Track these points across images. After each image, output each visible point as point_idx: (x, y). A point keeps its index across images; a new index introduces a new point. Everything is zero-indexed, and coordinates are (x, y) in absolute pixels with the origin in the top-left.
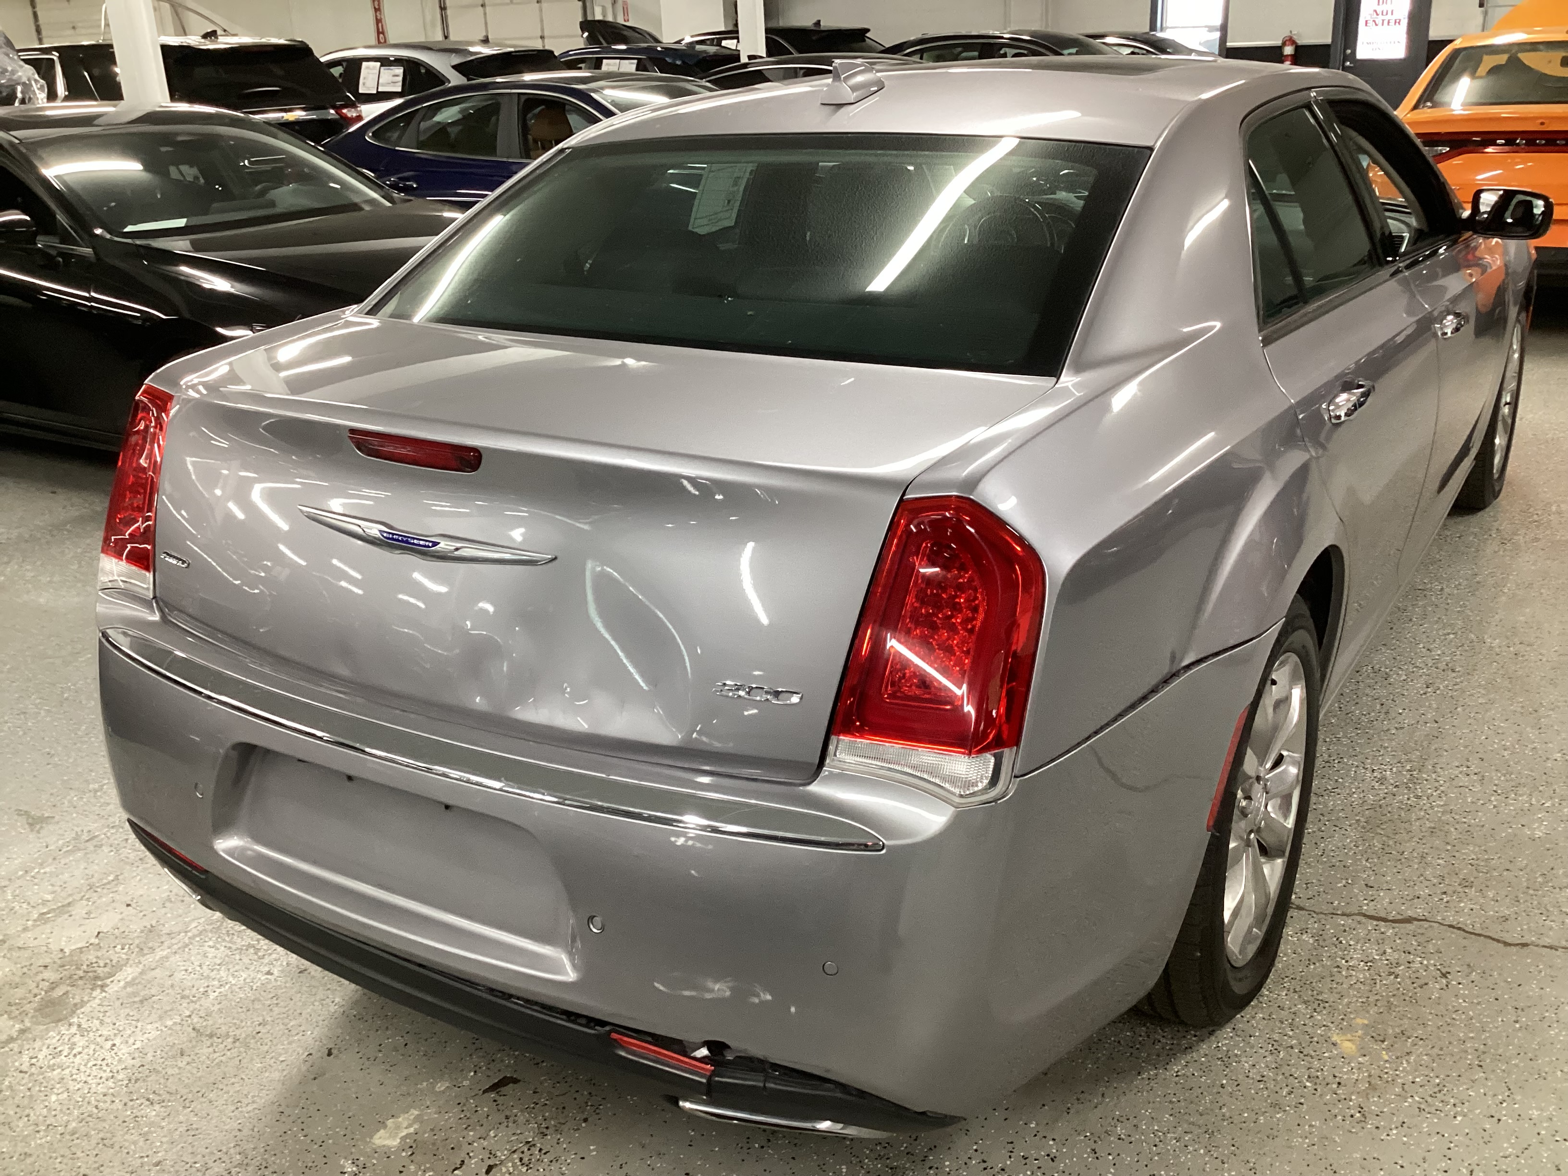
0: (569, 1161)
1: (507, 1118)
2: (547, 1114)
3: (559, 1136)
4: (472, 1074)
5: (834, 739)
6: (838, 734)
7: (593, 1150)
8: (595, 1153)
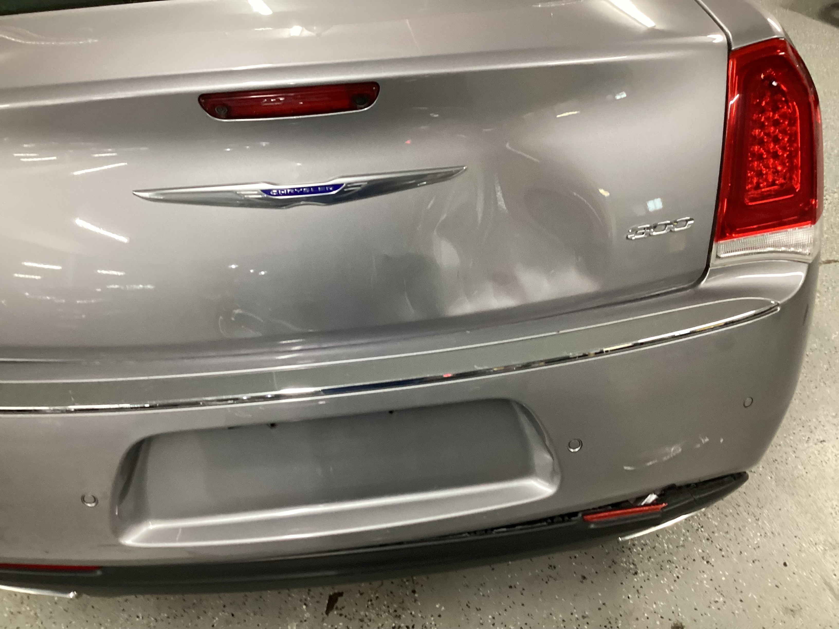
0: (433, 623)
1: (362, 620)
2: (385, 603)
3: (409, 612)
4: (304, 607)
5: (714, 246)
6: (717, 241)
7: (440, 607)
8: (443, 608)
